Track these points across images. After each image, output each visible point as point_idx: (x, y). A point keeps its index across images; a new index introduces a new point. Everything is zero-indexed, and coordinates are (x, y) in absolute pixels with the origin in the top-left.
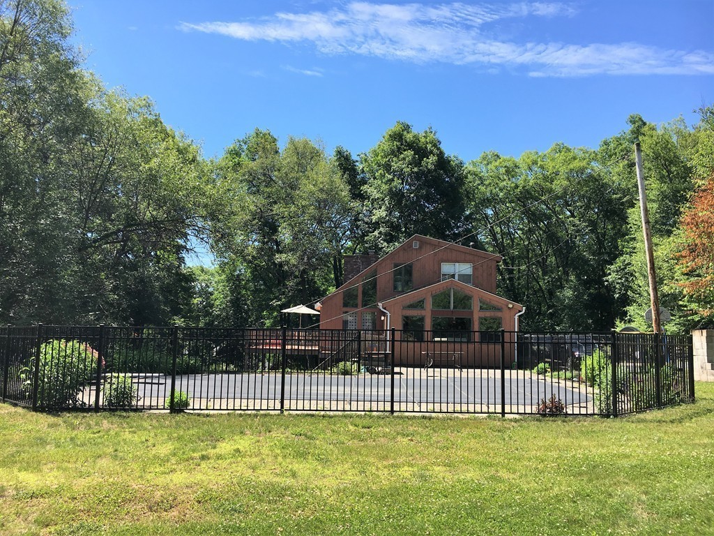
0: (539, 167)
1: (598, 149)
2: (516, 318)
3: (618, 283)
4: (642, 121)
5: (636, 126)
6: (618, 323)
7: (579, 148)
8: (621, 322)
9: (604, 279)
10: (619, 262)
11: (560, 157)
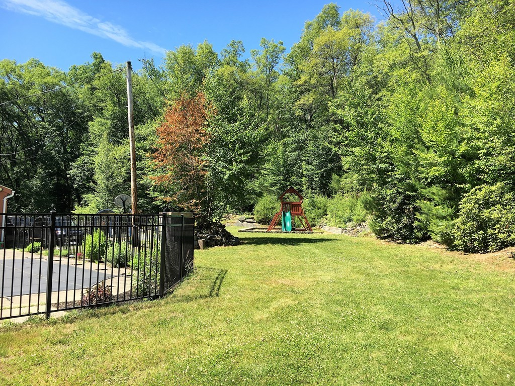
0: (17, 76)
1: (68, 72)
2: (5, 200)
3: (78, 176)
4: (102, 58)
5: (98, 61)
6: (76, 207)
7: (52, 67)
8: (78, 206)
9: (67, 172)
10: (79, 161)
11: (37, 71)
